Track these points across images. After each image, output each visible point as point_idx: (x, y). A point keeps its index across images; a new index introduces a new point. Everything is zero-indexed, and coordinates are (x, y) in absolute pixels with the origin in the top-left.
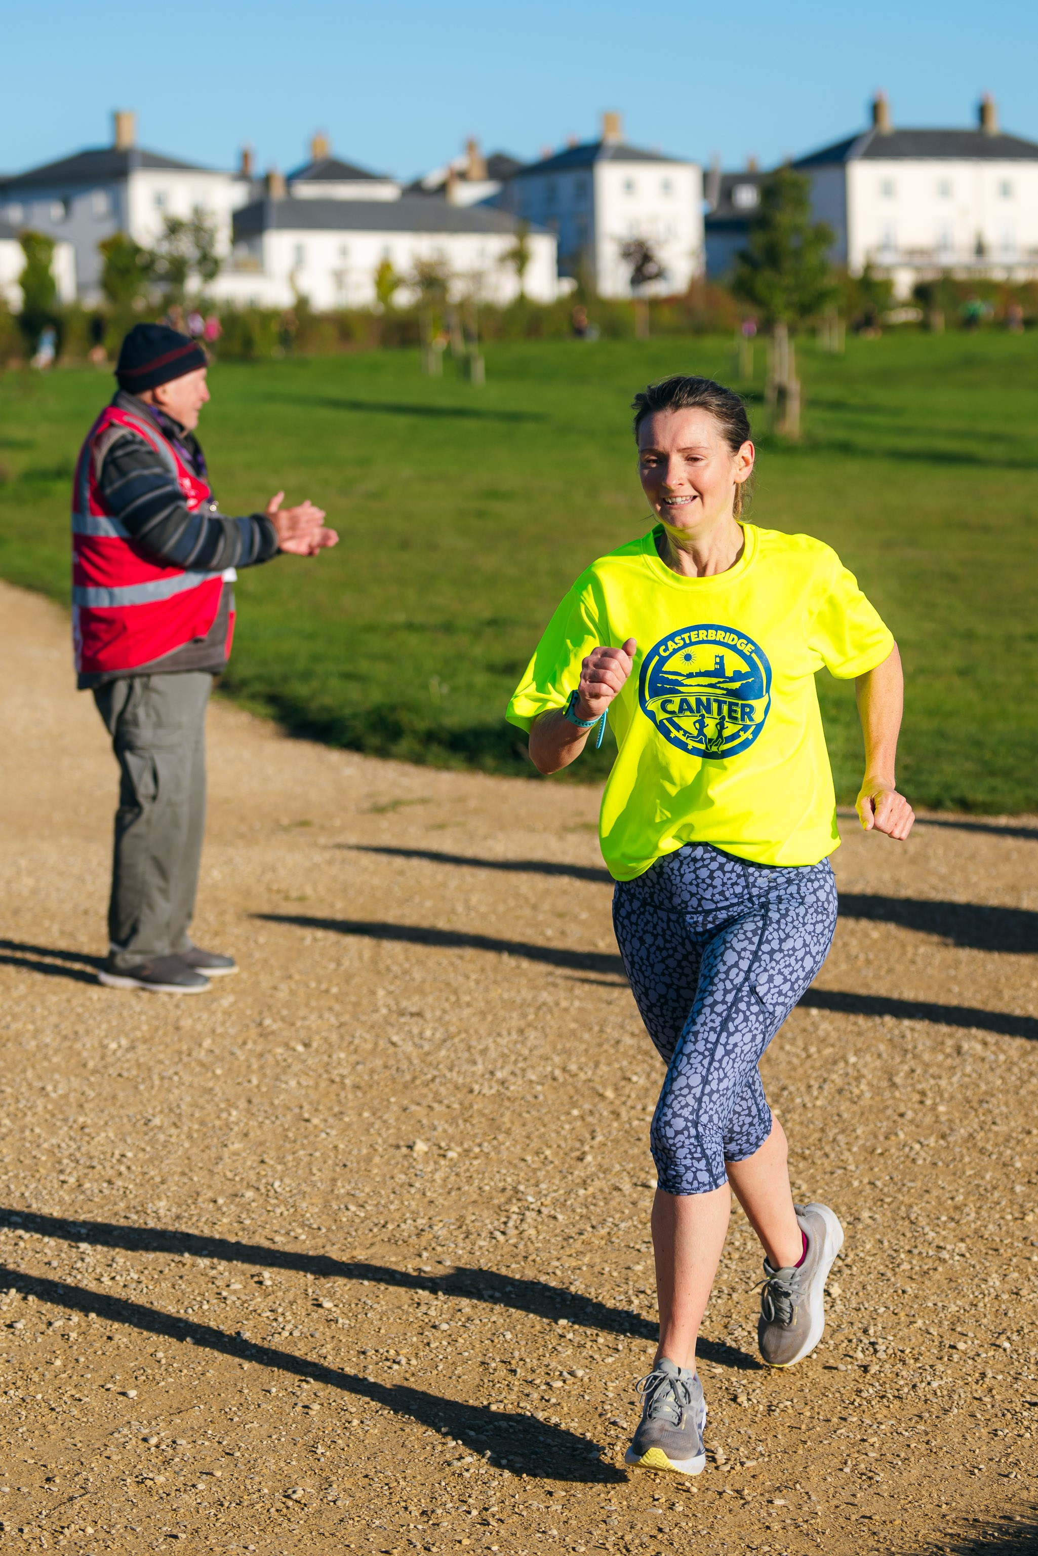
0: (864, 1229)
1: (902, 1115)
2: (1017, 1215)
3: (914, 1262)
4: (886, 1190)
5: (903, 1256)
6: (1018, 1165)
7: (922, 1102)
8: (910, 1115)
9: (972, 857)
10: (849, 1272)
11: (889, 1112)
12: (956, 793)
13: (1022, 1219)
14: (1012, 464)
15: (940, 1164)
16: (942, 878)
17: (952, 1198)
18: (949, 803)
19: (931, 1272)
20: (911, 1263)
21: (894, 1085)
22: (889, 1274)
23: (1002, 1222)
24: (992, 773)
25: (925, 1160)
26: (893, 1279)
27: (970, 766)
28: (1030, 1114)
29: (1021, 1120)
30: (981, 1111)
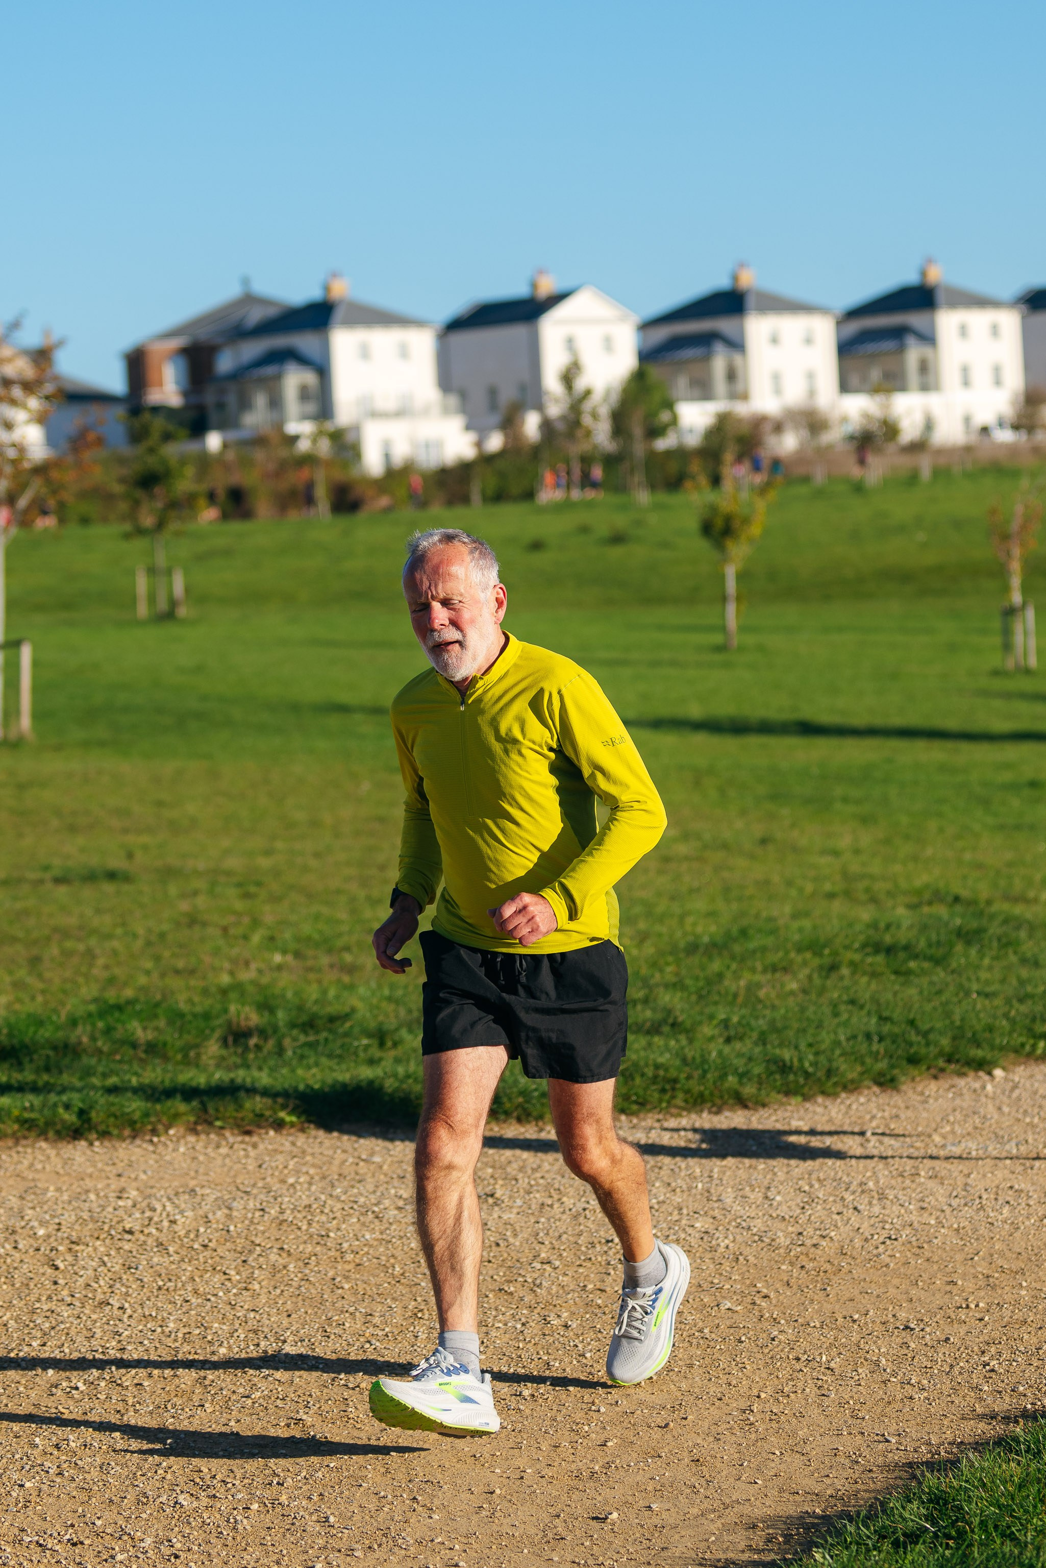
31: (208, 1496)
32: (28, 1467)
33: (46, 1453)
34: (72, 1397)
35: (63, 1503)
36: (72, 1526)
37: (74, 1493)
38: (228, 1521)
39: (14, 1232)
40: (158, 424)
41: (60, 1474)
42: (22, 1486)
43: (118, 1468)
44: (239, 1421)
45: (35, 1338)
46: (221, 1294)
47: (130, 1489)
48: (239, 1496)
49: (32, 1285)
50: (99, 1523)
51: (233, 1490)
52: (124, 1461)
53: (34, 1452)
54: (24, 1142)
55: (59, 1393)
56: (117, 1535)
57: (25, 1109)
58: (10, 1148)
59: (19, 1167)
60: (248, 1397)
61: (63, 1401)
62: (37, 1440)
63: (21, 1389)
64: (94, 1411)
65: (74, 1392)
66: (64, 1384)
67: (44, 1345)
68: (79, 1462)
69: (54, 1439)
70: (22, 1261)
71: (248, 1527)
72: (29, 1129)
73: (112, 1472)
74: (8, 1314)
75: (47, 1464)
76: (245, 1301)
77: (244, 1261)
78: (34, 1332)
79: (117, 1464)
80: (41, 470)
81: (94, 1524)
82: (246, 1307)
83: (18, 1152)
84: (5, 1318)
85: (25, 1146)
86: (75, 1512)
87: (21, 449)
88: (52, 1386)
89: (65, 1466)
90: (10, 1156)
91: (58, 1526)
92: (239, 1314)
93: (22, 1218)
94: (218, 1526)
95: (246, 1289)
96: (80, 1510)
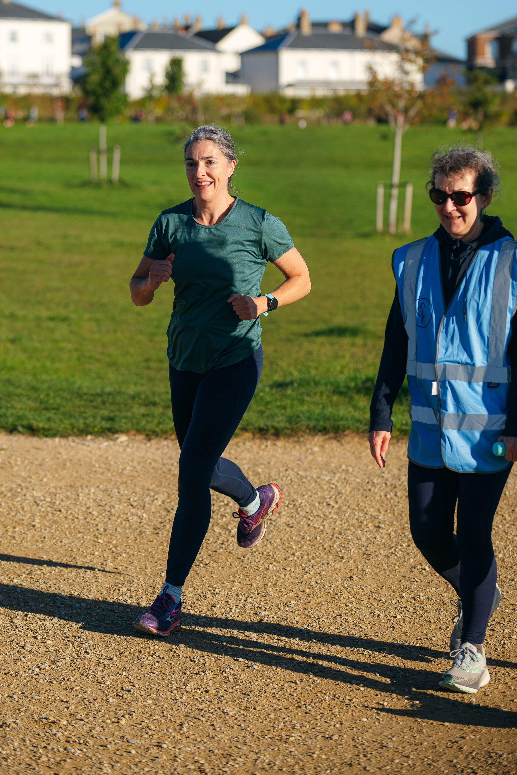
0: (11, 730)
1: (23, 647)
2: (114, 720)
3: (50, 755)
4: (21, 702)
5: (41, 751)
6: (108, 683)
7: (35, 637)
8: (28, 647)
9: (41, 465)
10: (6, 763)
11: (14, 644)
12: (25, 423)
13: (118, 722)
14: (24, 208)
15: (54, 682)
16: (24, 479)
17: (68, 708)
18: (20, 429)
19: (62, 762)
20: (47, 756)
21: (14, 624)
22: (34, 765)
23: (104, 724)
24: (46, 409)
25: (44, 679)
26: (37, 769)
27: (31, 404)
28: (110, 646)
29: (105, 650)
30: (76, 644)
31: (491, 630)
32: (398, 608)
33: (408, 601)
34: (423, 574)
35: (416, 627)
36: (420, 639)
37: (422, 623)
38: (500, 643)
39: (395, 487)
40: (482, 76)
41: (415, 612)
42: (395, 617)
43: (445, 612)
44: (507, 592)
45: (404, 542)
46: (500, 526)
47: (450, 623)
48: (507, 631)
49: (403, 515)
50: (434, 639)
51: (504, 627)
52: (448, 608)
53: (402, 600)
54: (401, 441)
55: (416, 571)
56: (443, 646)
57: (403, 424)
58: (394, 444)
59: (399, 454)
60: (513, 580)
61: (418, 576)
62: (404, 594)
63: (397, 568)
64: (433, 582)
65: (423, 571)
66: (419, 567)
67: (409, 546)
68: (425, 607)
69: (413, 594)
70: (399, 502)
71: (510, 647)
72: (405, 435)
73: (442, 614)
74: (391, 529)
75: (409, 607)
76: (513, 531)
77: (513, 511)
78: (404, 539)
79: (444, 610)
80: (421, 96)
81: (431, 639)
82: (513, 534)
83: (398, 447)
84: (389, 531)
85: (402, 443)
86: (422, 632)
87: (412, 84)
88: (412, 567)
89: (418, 608)
90: (394, 448)
91: (413, 639)
92: (510, 537)
93: (400, 480)
94: (495, 646)
95: (513, 525)
96: (425, 632)
